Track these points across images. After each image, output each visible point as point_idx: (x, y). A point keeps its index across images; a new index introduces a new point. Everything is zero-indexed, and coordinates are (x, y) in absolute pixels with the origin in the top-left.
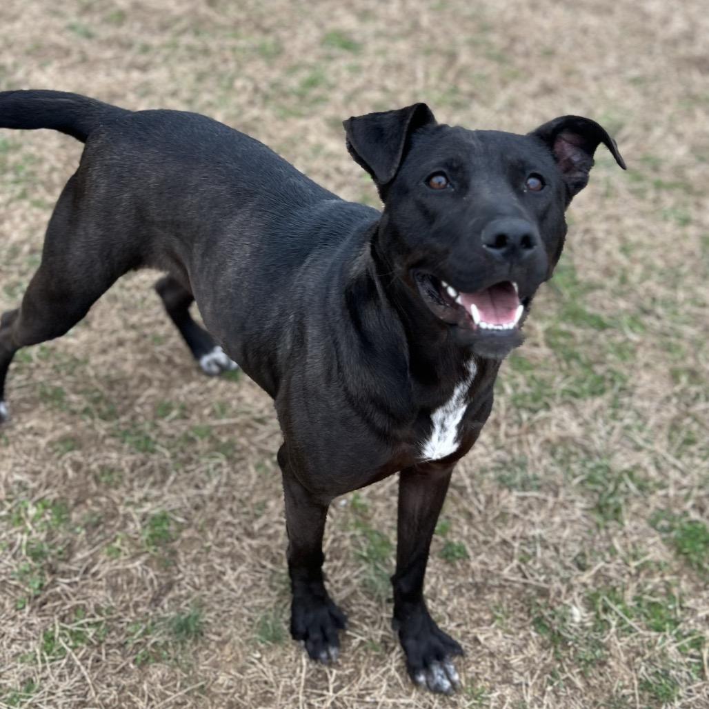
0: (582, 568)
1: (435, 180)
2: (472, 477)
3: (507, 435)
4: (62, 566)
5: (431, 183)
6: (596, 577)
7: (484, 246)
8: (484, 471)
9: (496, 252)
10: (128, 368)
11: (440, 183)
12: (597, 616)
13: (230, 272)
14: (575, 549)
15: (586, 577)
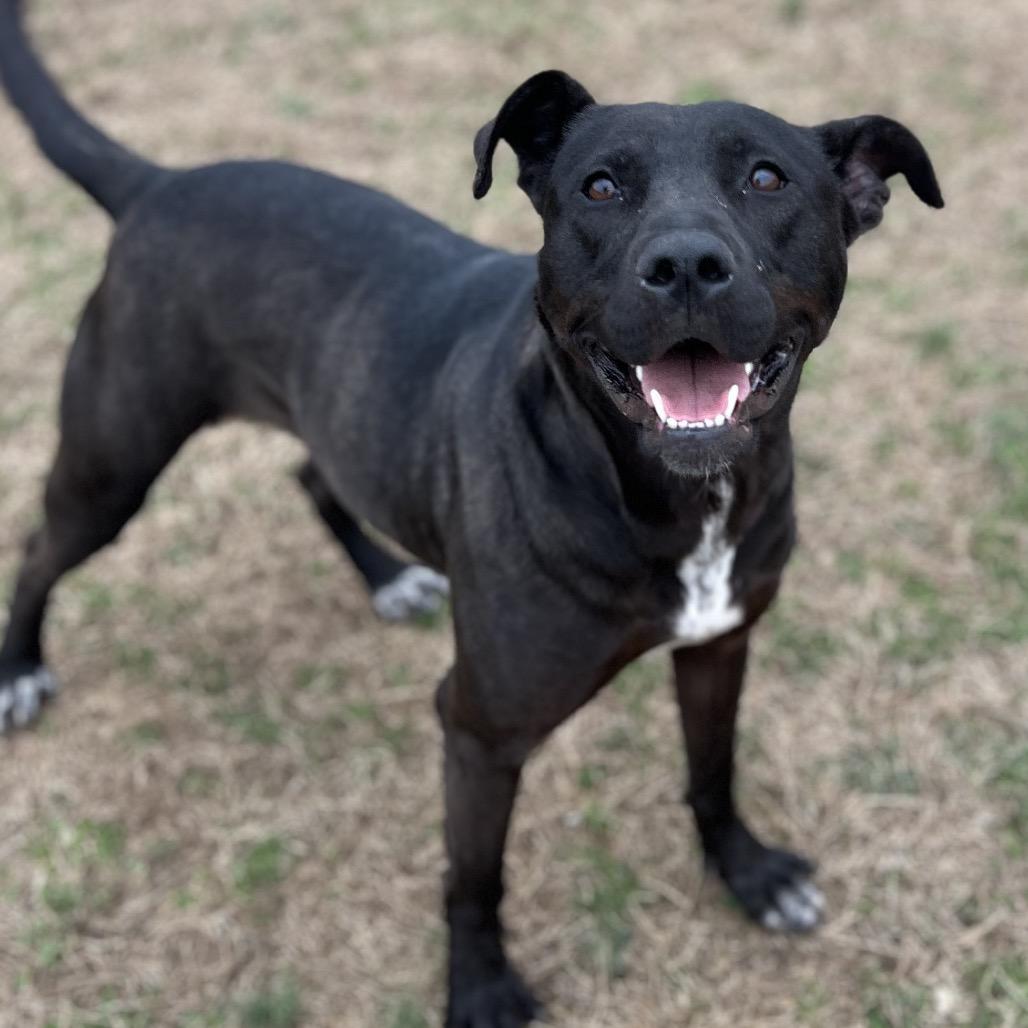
0: (969, 922)
1: (597, 186)
2: (801, 772)
3: (872, 703)
4: (99, 923)
5: (591, 192)
6: (991, 938)
7: (643, 283)
8: (822, 764)
9: (661, 291)
10: (263, 613)
11: (605, 189)
12: (981, 1002)
13: (345, 407)
14: (961, 891)
15: (971, 937)
